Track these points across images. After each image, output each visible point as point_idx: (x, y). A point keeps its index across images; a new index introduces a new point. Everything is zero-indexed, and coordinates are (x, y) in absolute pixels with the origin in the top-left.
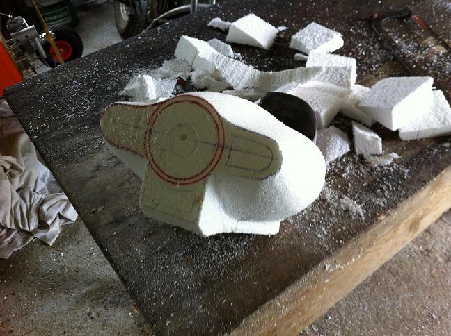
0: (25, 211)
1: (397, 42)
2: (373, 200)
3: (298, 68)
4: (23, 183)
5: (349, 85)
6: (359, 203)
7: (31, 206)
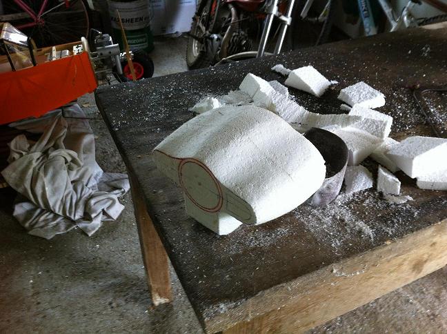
0: (74, 201)
1: (432, 110)
2: (384, 228)
3: (341, 115)
4: (78, 177)
5: (382, 136)
6: (372, 228)
7: (81, 197)
